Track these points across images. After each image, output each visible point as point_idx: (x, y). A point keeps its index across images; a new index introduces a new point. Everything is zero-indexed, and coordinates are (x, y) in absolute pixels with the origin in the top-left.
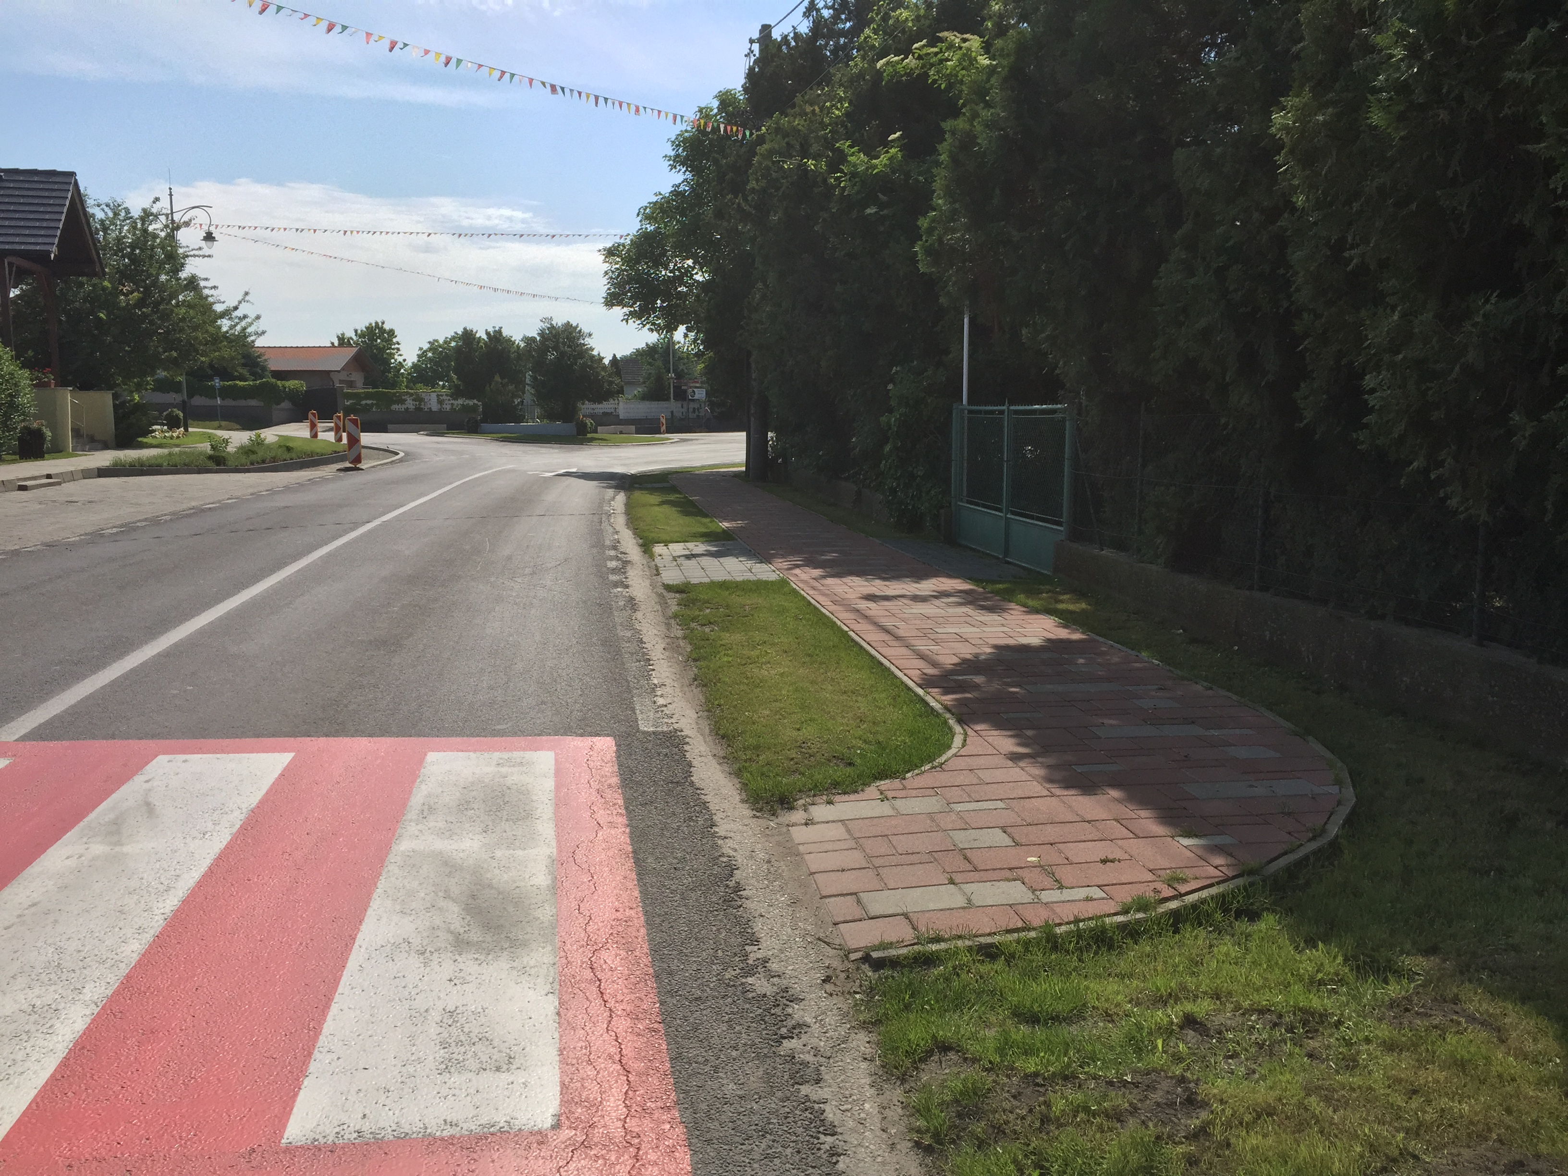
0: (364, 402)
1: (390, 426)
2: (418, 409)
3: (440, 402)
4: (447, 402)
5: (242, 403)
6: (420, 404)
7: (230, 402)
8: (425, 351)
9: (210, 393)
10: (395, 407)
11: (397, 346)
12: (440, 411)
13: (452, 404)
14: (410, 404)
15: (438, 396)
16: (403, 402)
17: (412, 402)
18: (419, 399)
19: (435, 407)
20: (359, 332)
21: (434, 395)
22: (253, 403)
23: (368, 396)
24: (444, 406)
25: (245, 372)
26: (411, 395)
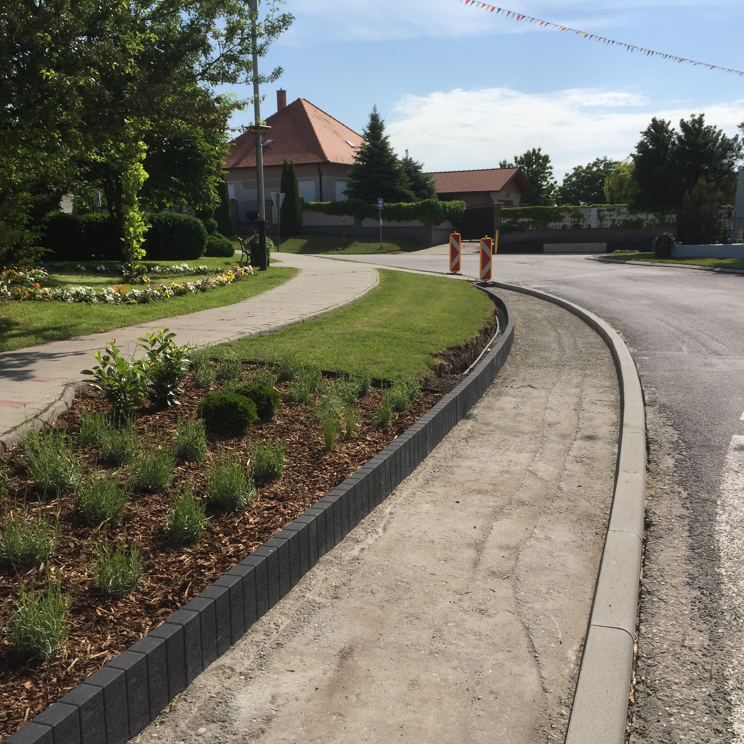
0: (520, 221)
1: (546, 246)
2: (577, 227)
3: (601, 218)
4: (608, 218)
5: (405, 224)
6: (578, 221)
7: (394, 224)
8: (571, 176)
9: (374, 214)
10: (551, 225)
11: (549, 170)
12: (600, 228)
13: (614, 220)
14: (568, 221)
15: (599, 211)
16: (559, 218)
17: (570, 219)
18: (578, 216)
19: (594, 223)
20: (519, 159)
21: (594, 211)
22: (416, 223)
23: (525, 213)
24: (605, 222)
25: (412, 194)
26: (570, 211)
